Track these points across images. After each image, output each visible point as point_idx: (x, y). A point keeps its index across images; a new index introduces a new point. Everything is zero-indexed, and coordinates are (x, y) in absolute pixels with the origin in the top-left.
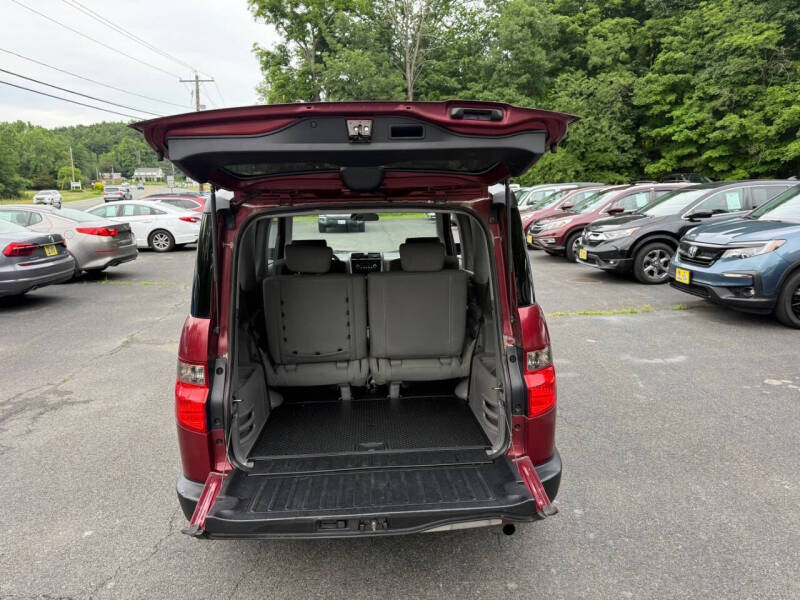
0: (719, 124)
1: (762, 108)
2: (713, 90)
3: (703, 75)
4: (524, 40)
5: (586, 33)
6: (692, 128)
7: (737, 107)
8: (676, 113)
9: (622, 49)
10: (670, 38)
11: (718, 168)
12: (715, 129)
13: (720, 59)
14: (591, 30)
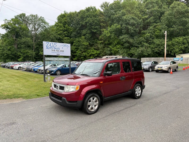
0: (83, 54)
1: (87, 52)
2: (81, 49)
3: (80, 47)
4: (55, 39)
5: (63, 39)
6: (79, 54)
7: (85, 52)
8: (77, 52)
9: (69, 42)
10: (75, 41)
11: (83, 59)
12: (82, 54)
13: (82, 45)
14: (64, 39)
